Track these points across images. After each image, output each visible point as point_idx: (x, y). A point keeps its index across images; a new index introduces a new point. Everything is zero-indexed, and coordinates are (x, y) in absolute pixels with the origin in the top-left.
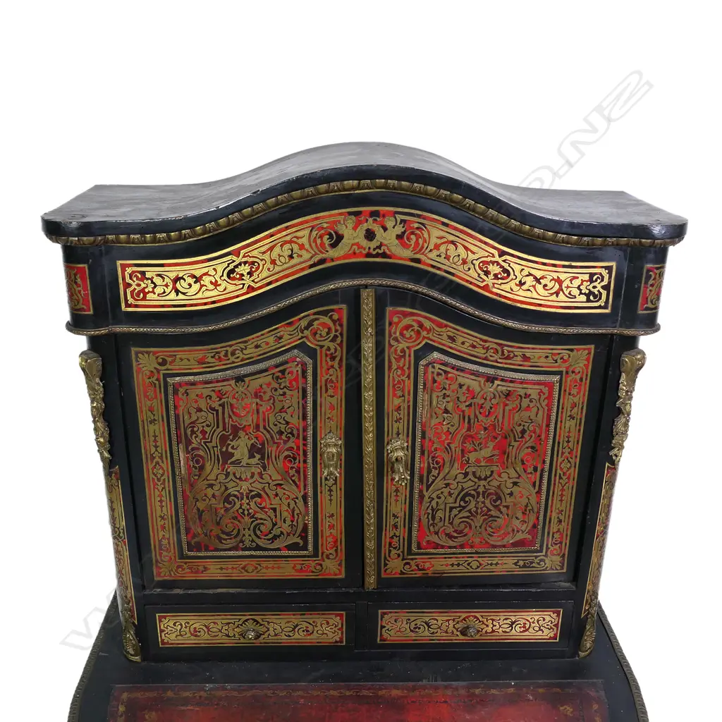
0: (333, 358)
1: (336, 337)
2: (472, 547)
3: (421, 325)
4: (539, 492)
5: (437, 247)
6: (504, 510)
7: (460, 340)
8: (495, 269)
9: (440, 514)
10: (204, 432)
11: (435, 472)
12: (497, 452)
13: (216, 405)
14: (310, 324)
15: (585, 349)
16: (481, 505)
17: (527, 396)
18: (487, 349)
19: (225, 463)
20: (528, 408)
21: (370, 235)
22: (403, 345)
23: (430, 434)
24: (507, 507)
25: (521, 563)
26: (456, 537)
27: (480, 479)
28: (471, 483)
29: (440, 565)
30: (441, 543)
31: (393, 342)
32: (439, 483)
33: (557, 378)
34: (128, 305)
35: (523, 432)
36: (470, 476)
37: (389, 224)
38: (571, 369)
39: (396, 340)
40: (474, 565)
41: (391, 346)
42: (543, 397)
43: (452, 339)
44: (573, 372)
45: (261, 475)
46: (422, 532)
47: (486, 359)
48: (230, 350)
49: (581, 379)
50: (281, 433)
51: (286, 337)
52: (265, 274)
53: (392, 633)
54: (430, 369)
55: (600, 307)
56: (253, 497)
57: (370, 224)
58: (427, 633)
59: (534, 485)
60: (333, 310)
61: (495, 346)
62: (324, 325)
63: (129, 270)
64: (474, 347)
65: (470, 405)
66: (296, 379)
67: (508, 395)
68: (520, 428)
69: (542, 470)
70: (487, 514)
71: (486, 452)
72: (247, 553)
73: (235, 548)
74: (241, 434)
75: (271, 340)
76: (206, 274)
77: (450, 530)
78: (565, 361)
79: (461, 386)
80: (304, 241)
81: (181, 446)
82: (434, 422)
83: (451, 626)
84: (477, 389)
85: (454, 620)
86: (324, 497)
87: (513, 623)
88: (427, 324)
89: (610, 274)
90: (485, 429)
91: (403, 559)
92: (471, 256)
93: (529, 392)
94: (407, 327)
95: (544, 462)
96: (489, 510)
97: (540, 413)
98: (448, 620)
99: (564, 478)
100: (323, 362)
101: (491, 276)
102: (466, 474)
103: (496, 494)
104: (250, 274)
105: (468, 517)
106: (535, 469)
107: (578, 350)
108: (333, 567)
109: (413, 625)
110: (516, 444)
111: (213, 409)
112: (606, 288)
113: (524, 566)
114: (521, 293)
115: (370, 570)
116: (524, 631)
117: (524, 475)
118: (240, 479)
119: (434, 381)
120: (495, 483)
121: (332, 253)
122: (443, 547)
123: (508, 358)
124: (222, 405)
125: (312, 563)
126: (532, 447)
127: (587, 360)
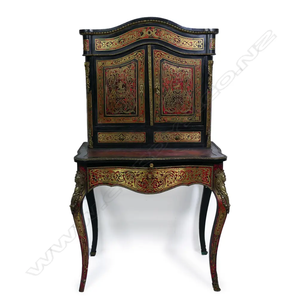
0: (142, 63)
1: (142, 57)
2: (177, 113)
3: (161, 54)
4: (192, 97)
5: (164, 35)
6: (184, 102)
7: (170, 57)
8: (177, 40)
9: (168, 103)
10: (112, 81)
11: (166, 92)
12: (181, 86)
13: (115, 74)
14: (137, 54)
15: (199, 60)
16: (178, 101)
17: (187, 71)
18: (177, 60)
19: (116, 89)
20: (187, 74)
21: (149, 33)
22: (158, 59)
23: (164, 81)
24: (184, 101)
25: (189, 119)
26: (172, 110)
27: (177, 93)
28: (175, 95)
29: (169, 119)
30: (168, 112)
31: (155, 58)
32: (167, 95)
33: (193, 67)
34: (97, 49)
35: (187, 81)
36: (175, 92)
37: (153, 30)
38: (196, 65)
39: (156, 57)
40: (178, 119)
41: (155, 59)
42: (191, 72)
43: (169, 57)
44: (197, 66)
45: (125, 92)
46: (164, 110)
47: (176, 62)
48: (118, 60)
49: (199, 67)
50: (130, 81)
51: (131, 57)
52: (127, 42)
53: (158, 139)
54: (164, 64)
55: (201, 49)
56: (123, 99)
57: (149, 30)
58: (166, 139)
59: (191, 95)
60: (141, 51)
61: (178, 59)
62: (140, 54)
63: (97, 41)
64: (173, 59)
65: (173, 74)
66: (133, 68)
67: (182, 71)
68: (186, 80)
69: (192, 91)
70: (180, 103)
71: (178, 86)
72: (121, 115)
73: (118, 114)
74: (120, 81)
75: (128, 58)
76: (114, 42)
77: (171, 108)
78: (195, 63)
79: (171, 69)
80: (135, 34)
81: (106, 85)
82: (165, 78)
83: (173, 137)
84: (175, 70)
85: (173, 135)
86: (140, 99)
87: (189, 136)
88: (163, 53)
89: (203, 41)
90: (178, 80)
91: (160, 117)
92: (171, 37)
93: (187, 70)
94: (158, 54)
95: (192, 89)
96: (180, 102)
97: (190, 76)
98: (172, 135)
99: (198, 94)
100: (139, 63)
101: (176, 42)
102: (174, 92)
103: (181, 98)
104: (123, 42)
105: (175, 104)
106: (190, 91)
107: (198, 60)
108: (142, 120)
109: (163, 137)
110: (185, 84)
111: (114, 75)
112: (202, 44)
113: (190, 120)
114: (183, 45)
115: (151, 120)
116: (192, 139)
117: (188, 92)
118: (120, 94)
119: (165, 67)
120: (181, 95)
121: (141, 37)
122: (169, 113)
123: (182, 62)
124: (116, 74)
125: (137, 118)
126: (189, 85)
127: (200, 62)
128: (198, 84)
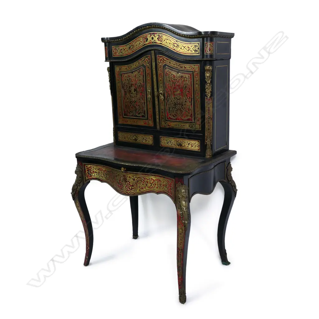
0: (149, 68)
1: (149, 63)
2: (178, 120)
3: (164, 59)
4: (191, 104)
5: (165, 40)
6: (184, 109)
7: (171, 63)
8: (176, 45)
9: (171, 109)
10: (126, 85)
11: (169, 97)
12: (181, 92)
13: (128, 79)
14: (144, 60)
16: (179, 107)
17: (186, 77)
18: (177, 65)
19: (130, 93)
20: (186, 81)
21: (153, 38)
22: (161, 64)
23: (167, 87)
24: (184, 108)
25: (190, 126)
26: (175, 116)
27: (178, 100)
28: (176, 101)
29: (173, 125)
30: (172, 117)
31: (159, 64)
32: (170, 101)
33: (192, 73)
34: (114, 56)
35: (186, 87)
36: (176, 99)
37: (156, 36)
38: (195, 71)
39: (159, 63)
40: (180, 125)
41: (158, 64)
42: (189, 78)
43: (170, 63)
45: (136, 96)
46: (168, 115)
47: (177, 68)
48: (131, 66)
49: (198, 73)
50: (139, 86)
51: (140, 63)
52: (135, 48)
53: (163, 143)
54: (166, 70)
55: (198, 54)
56: (135, 102)
57: (152, 36)
59: (190, 102)
60: (148, 56)
61: (178, 64)
62: (146, 60)
63: (114, 48)
64: (174, 65)
65: (174, 79)
66: (142, 73)
67: (182, 77)
69: (192, 98)
70: (180, 110)
71: (179, 92)
72: (135, 117)
73: (132, 116)
74: (133, 86)
75: (138, 64)
76: (126, 48)
77: (173, 114)
78: (193, 68)
79: (172, 74)
80: (142, 40)
81: (123, 89)
82: (168, 83)
83: (175, 143)
84: (175, 75)
85: (176, 141)
86: (148, 103)
87: (189, 144)
88: (165, 59)
89: (199, 45)
90: (178, 86)
91: (165, 122)
92: (171, 42)
93: (186, 76)
94: (161, 60)
95: (192, 96)
96: (181, 109)
97: (189, 82)
98: (174, 141)
99: (197, 101)
100: (147, 68)
101: (175, 47)
102: (175, 98)
103: (182, 104)
104: (133, 48)
105: (176, 110)
106: (190, 97)
107: (196, 65)
108: (151, 123)
109: (167, 142)
110: (185, 90)
111: (128, 80)
112: (198, 48)
113: (191, 127)
114: (181, 50)
115: (158, 124)
116: (192, 147)
117: (187, 99)
118: (133, 97)
119: (167, 73)
120: (181, 101)
121: (146, 43)
122: (172, 119)
123: (181, 67)
124: (129, 79)
125: (147, 121)
126: (188, 91)
127: (198, 68)
128: (197, 91)
